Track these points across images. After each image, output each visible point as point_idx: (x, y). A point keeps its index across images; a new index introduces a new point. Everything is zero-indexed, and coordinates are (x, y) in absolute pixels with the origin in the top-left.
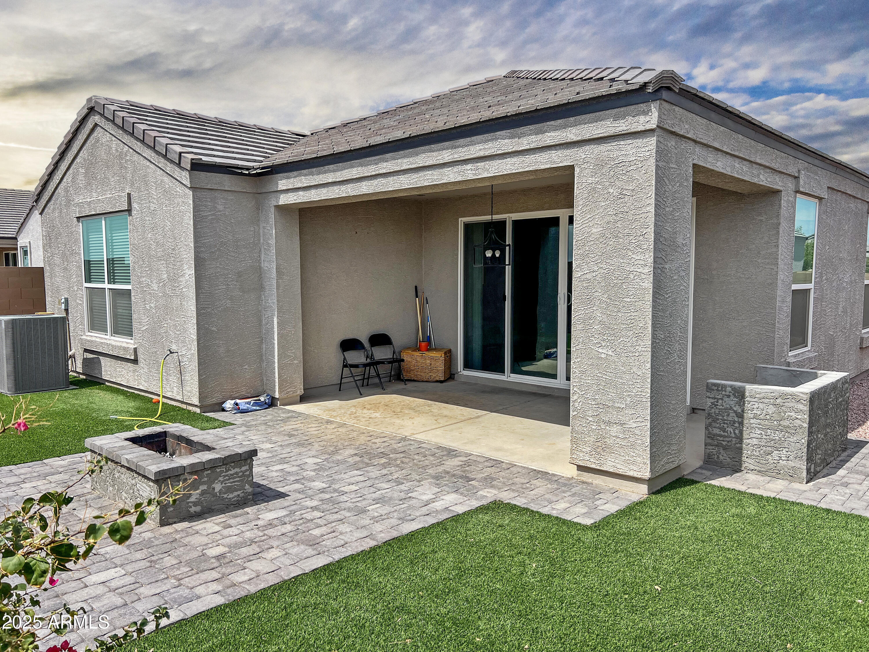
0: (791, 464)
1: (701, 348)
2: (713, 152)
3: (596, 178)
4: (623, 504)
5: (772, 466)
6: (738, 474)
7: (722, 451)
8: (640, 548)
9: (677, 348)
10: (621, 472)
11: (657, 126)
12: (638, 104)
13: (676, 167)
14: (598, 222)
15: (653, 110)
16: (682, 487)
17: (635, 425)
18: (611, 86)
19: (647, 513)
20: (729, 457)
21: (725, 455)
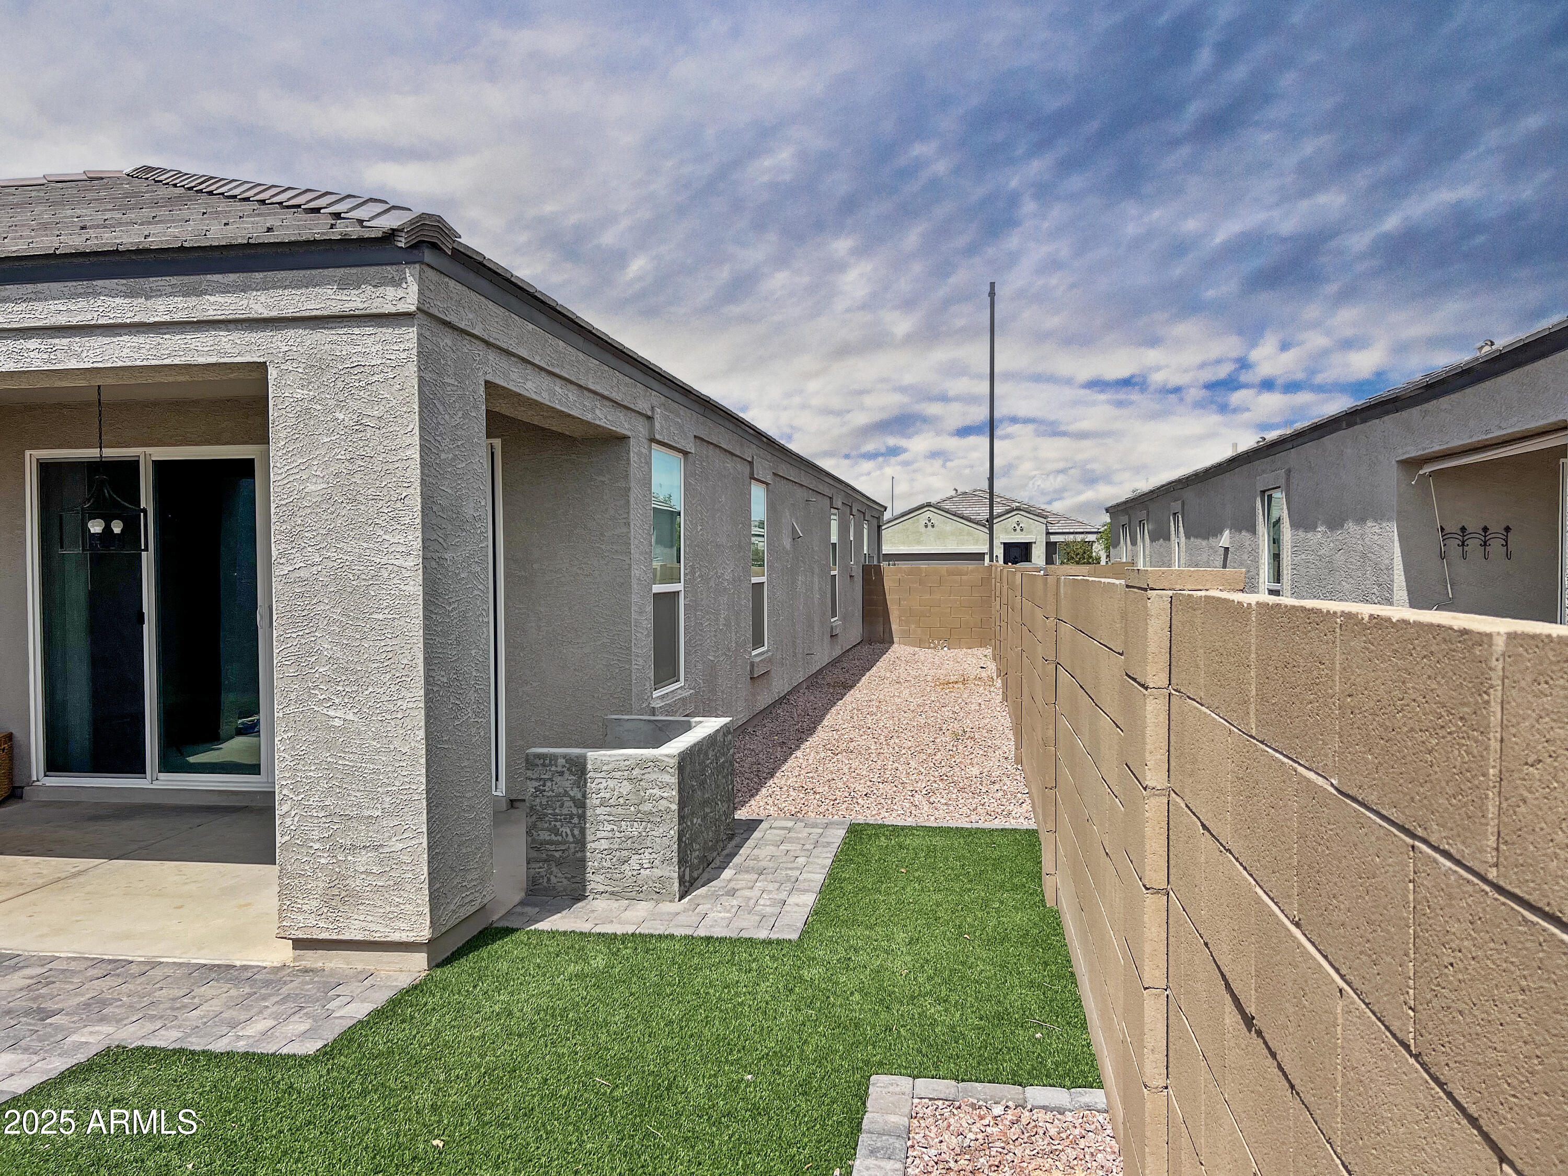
0: (657, 872)
1: (521, 694)
2: (519, 365)
3: (310, 390)
4: (380, 998)
5: (630, 880)
6: (580, 904)
7: (554, 869)
8: (410, 1075)
9: (473, 698)
10: (377, 937)
11: (418, 308)
12: (381, 265)
13: (456, 383)
14: (318, 473)
15: (410, 279)
16: (489, 944)
17: (400, 846)
18: (332, 226)
19: (426, 1004)
20: (565, 878)
21: (560, 875)
